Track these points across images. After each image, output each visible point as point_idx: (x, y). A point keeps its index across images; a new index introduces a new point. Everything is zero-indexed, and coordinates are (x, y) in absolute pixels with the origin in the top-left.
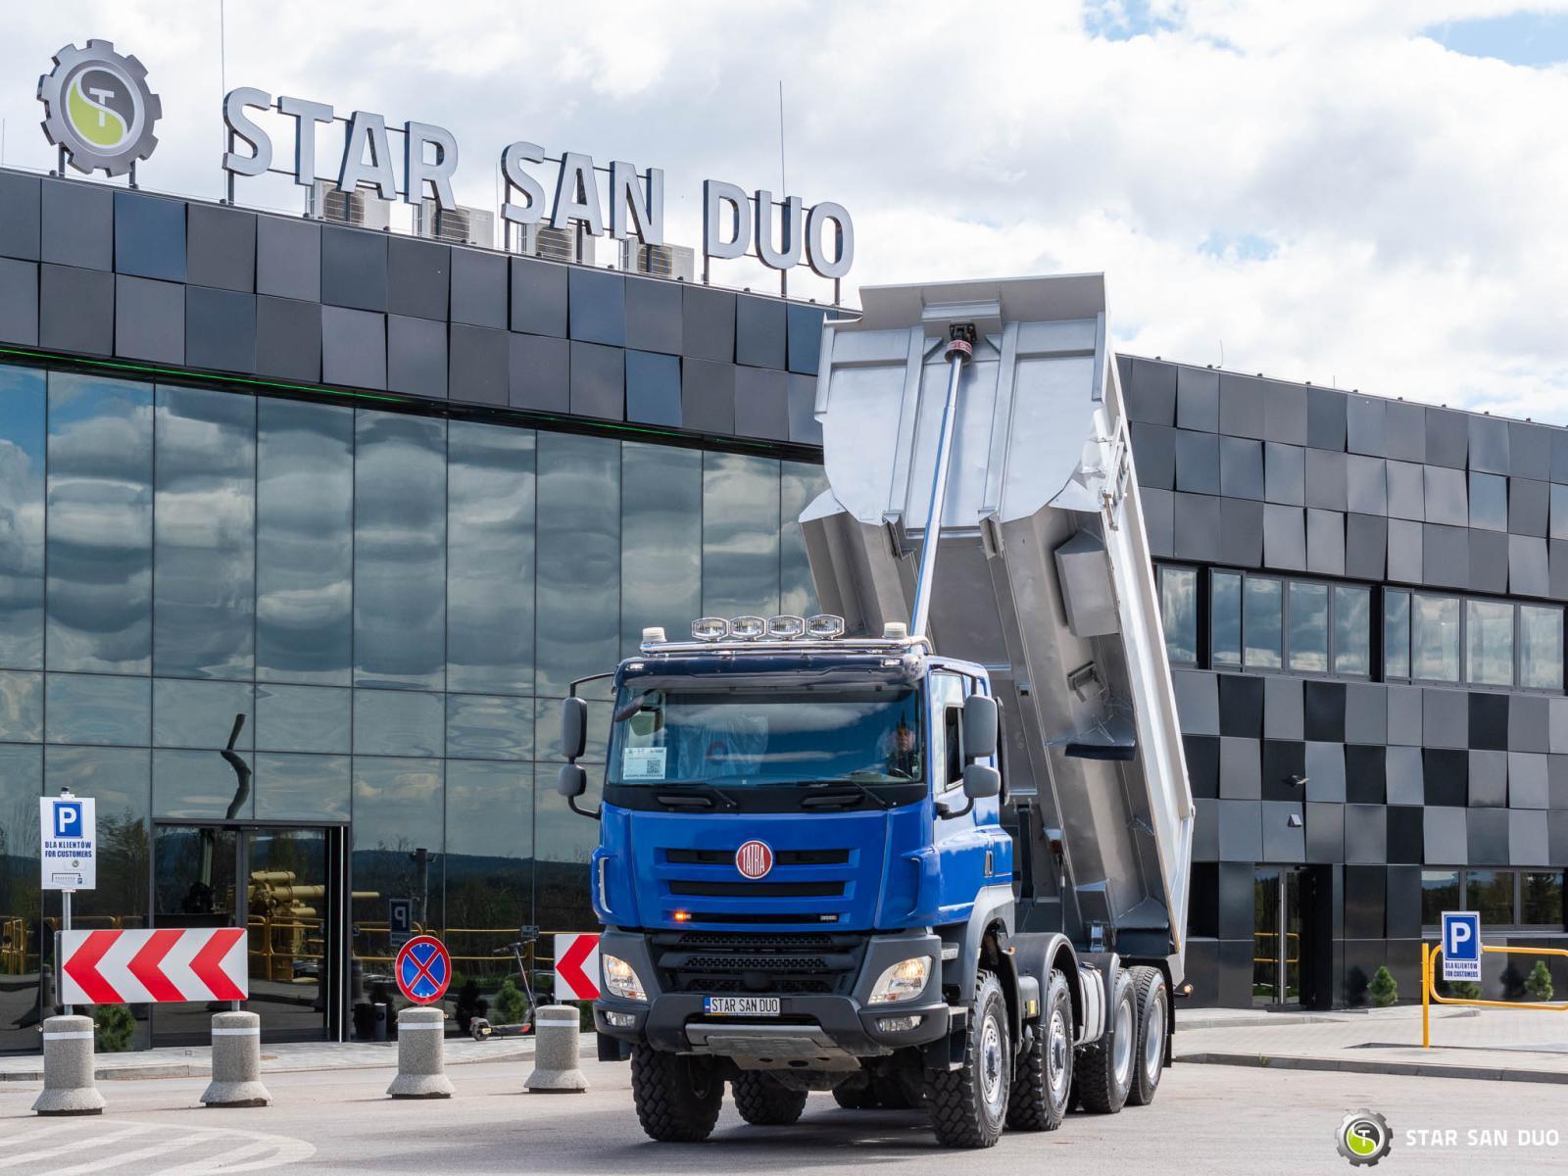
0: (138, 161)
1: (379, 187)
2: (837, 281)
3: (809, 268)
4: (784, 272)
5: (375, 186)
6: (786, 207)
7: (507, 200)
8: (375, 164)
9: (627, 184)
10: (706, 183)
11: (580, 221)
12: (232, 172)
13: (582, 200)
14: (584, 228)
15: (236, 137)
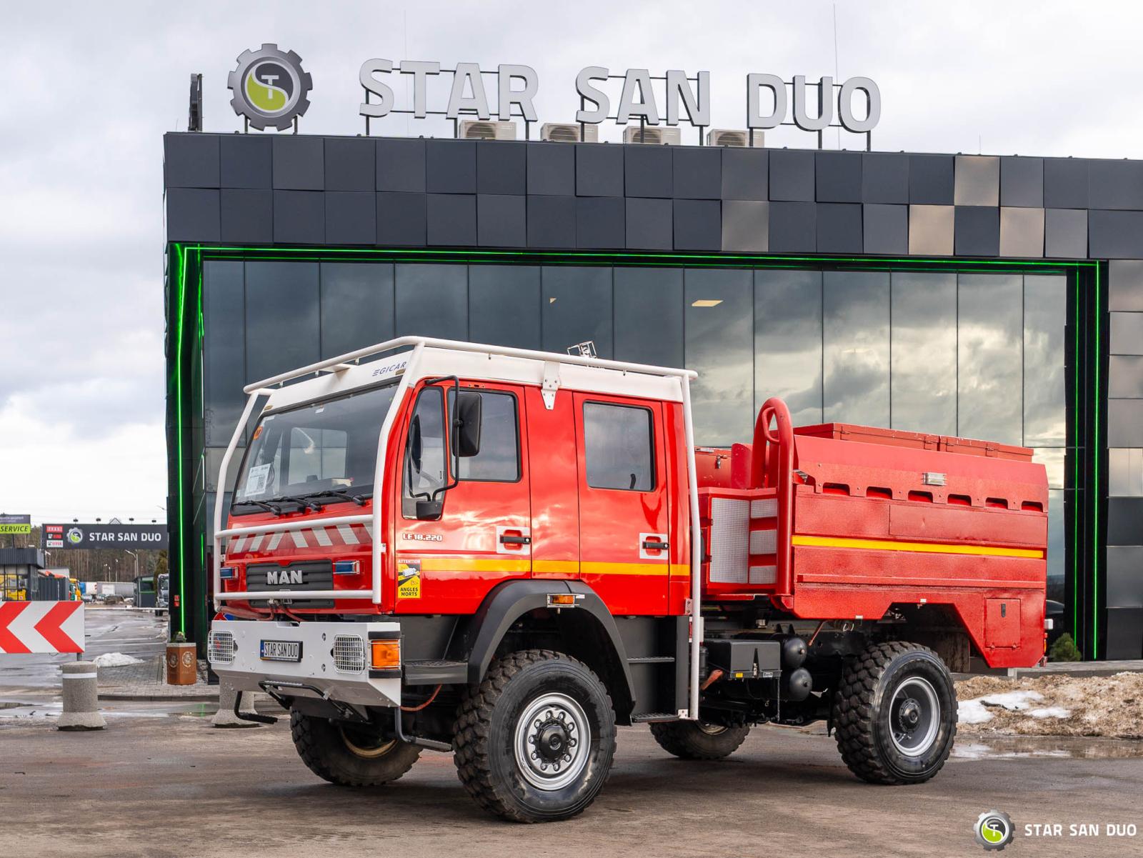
0: (299, 117)
1: (477, 114)
2: (869, 133)
3: (842, 128)
4: (820, 131)
5: (475, 112)
6: (820, 85)
7: (583, 109)
8: (474, 98)
9: (679, 85)
10: (748, 76)
11: (642, 116)
12: (368, 117)
13: (642, 102)
14: (645, 121)
15: (370, 93)
